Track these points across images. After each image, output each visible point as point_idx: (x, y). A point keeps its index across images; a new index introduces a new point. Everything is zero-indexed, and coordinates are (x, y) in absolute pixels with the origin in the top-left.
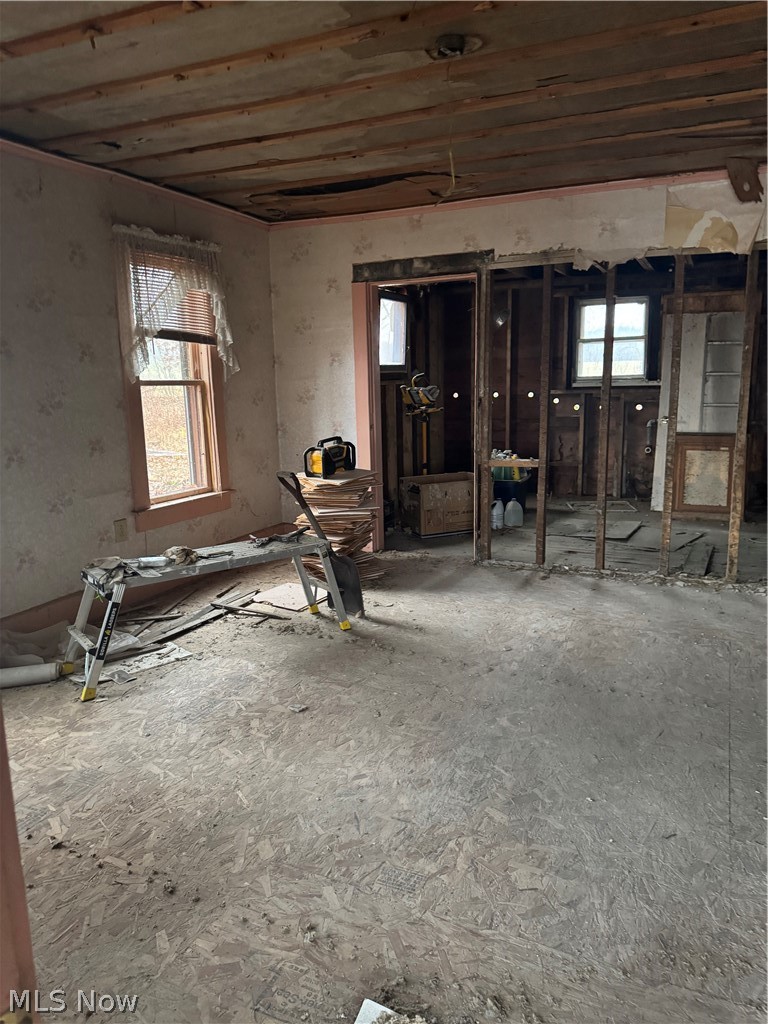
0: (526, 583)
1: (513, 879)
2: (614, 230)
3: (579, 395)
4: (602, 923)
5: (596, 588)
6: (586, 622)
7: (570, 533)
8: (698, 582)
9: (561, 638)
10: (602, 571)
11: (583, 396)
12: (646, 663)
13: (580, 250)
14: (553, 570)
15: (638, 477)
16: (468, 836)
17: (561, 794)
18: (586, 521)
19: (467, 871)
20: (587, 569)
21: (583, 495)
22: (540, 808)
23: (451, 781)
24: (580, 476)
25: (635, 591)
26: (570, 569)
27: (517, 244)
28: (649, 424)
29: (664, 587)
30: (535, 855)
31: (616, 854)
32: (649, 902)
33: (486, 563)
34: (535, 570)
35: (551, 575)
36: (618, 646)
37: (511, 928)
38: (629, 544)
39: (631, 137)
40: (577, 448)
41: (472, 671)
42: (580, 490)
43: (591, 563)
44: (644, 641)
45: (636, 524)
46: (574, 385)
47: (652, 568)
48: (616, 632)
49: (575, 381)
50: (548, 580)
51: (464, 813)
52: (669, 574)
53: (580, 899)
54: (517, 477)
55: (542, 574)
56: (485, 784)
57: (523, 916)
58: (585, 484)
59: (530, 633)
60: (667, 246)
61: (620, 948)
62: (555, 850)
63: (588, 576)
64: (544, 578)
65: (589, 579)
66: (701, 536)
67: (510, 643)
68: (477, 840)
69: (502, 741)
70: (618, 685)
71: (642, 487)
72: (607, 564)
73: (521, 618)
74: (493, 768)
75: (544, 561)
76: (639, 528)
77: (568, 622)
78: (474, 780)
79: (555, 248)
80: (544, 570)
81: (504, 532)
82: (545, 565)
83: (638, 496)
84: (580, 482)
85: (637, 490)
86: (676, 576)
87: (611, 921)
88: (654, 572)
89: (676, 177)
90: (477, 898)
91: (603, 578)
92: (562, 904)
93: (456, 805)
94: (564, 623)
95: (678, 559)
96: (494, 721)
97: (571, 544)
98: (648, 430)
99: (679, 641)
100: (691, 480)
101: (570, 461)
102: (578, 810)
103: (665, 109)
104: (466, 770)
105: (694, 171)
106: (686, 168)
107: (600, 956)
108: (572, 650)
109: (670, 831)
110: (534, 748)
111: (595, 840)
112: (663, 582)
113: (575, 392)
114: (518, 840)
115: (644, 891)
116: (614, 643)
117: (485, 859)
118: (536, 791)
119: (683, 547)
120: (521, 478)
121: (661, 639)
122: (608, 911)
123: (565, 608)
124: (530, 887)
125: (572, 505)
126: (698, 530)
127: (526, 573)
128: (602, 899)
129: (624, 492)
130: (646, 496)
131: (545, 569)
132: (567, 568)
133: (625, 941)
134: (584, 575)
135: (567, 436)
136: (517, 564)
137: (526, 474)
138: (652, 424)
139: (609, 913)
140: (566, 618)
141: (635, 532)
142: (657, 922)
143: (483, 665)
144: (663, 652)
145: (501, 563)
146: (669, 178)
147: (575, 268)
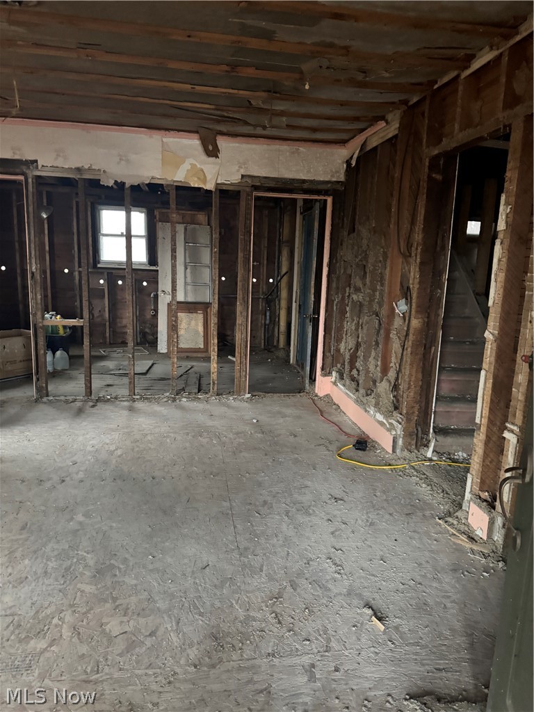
0: (80, 412)
1: (108, 630)
2: (128, 161)
3: (102, 273)
4: (175, 639)
5: (131, 409)
6: (129, 434)
7: (106, 372)
8: (195, 397)
9: (112, 448)
10: (134, 397)
11: (106, 274)
12: (171, 455)
13: (104, 171)
14: (99, 400)
15: (147, 330)
16: (67, 610)
17: (131, 559)
18: (116, 363)
19: (72, 637)
20: (123, 397)
21: (110, 344)
22: (117, 573)
23: (46, 572)
24: (108, 331)
25: (157, 408)
26: (111, 398)
27: (56, 159)
28: (152, 295)
29: (175, 403)
30: (120, 608)
31: (176, 589)
32: (201, 614)
33: (45, 399)
34: (85, 401)
35: (98, 404)
36: (152, 447)
37: (113, 667)
38: (148, 376)
39: (141, 99)
40: (105, 311)
41: (48, 485)
42: (108, 340)
43: (125, 392)
44: (168, 440)
45: (150, 363)
46: (99, 266)
47: (166, 391)
48: (149, 438)
49: (99, 263)
50: (97, 407)
51: (61, 594)
52: (177, 394)
53: (157, 629)
54: (61, 332)
55: (91, 404)
56: (73, 567)
57: (120, 655)
58: (111, 336)
59: (89, 448)
60: (163, 177)
61: (189, 651)
62: (134, 599)
63: (124, 401)
64: (93, 406)
65: (126, 403)
66: (192, 368)
67: (74, 458)
68: (75, 611)
69: (81, 532)
70: (157, 474)
71: (151, 337)
72: (136, 391)
73: (81, 438)
74: (77, 554)
75: (91, 394)
76: (153, 365)
77: (116, 436)
78: (64, 567)
79: (86, 167)
80: (92, 401)
81: (55, 374)
82: (93, 397)
83: (149, 343)
84: (108, 335)
85: (147, 339)
86: (182, 395)
87: (180, 636)
88: (168, 394)
89: (167, 132)
90: (84, 654)
91: (135, 401)
92: (146, 636)
93: (53, 590)
94: (113, 437)
95: (181, 384)
96: (72, 519)
97: (109, 380)
98: (152, 299)
99: (190, 437)
100: (181, 332)
101: (99, 320)
102: (144, 567)
103: (165, 86)
104: (56, 561)
105: (179, 131)
106: (174, 128)
107: (178, 662)
108: (122, 455)
109: (205, 564)
110: (106, 531)
111: (159, 584)
112: (174, 400)
113: (100, 270)
114: (106, 601)
115: (196, 607)
116: (149, 445)
117: (84, 623)
118: (112, 562)
119: (182, 375)
120: (65, 333)
121: (179, 438)
122: (177, 629)
123: (112, 426)
124: (121, 632)
125: (104, 351)
126: (189, 364)
127: (78, 404)
128: (172, 623)
129: (139, 341)
130: (154, 343)
131: (92, 399)
132: (109, 397)
133: (191, 645)
134: (122, 401)
135: (96, 302)
136: (70, 398)
137: (68, 330)
138: (154, 295)
139: (178, 631)
140: (113, 433)
141: (150, 368)
142: (208, 625)
143: (56, 478)
144: (181, 446)
145: (57, 398)
146: (163, 132)
147: (101, 183)
